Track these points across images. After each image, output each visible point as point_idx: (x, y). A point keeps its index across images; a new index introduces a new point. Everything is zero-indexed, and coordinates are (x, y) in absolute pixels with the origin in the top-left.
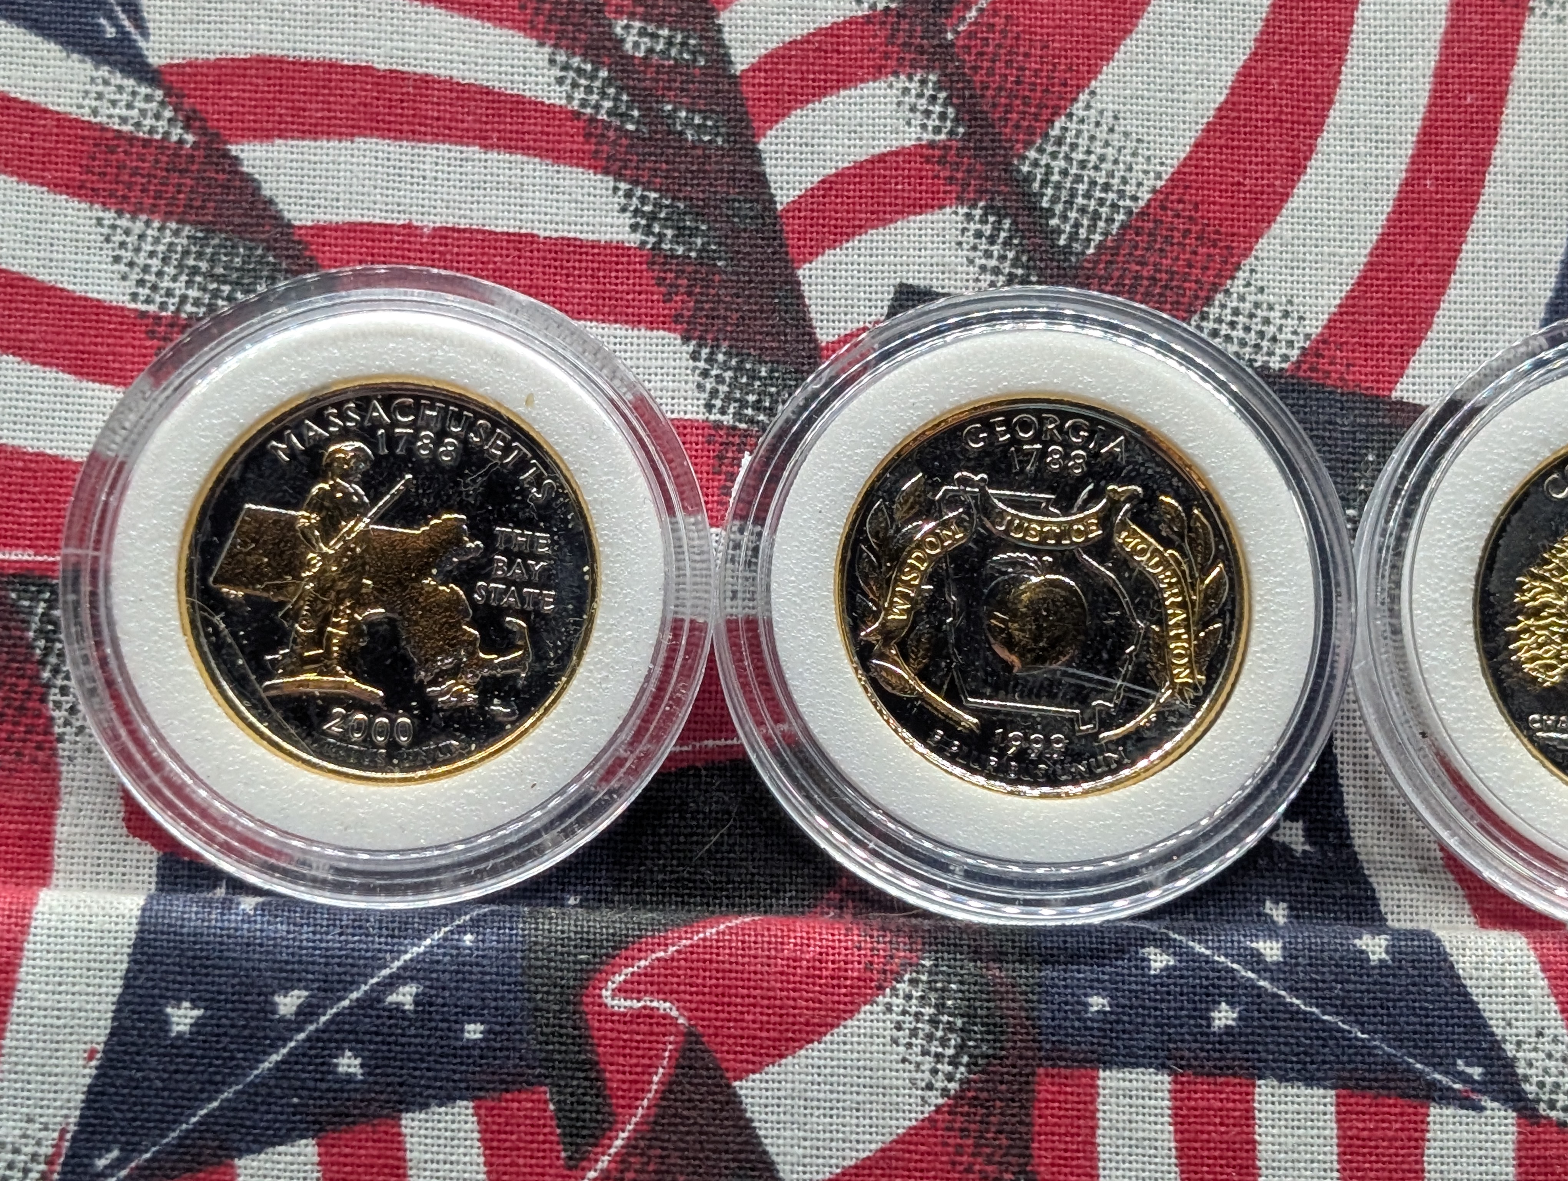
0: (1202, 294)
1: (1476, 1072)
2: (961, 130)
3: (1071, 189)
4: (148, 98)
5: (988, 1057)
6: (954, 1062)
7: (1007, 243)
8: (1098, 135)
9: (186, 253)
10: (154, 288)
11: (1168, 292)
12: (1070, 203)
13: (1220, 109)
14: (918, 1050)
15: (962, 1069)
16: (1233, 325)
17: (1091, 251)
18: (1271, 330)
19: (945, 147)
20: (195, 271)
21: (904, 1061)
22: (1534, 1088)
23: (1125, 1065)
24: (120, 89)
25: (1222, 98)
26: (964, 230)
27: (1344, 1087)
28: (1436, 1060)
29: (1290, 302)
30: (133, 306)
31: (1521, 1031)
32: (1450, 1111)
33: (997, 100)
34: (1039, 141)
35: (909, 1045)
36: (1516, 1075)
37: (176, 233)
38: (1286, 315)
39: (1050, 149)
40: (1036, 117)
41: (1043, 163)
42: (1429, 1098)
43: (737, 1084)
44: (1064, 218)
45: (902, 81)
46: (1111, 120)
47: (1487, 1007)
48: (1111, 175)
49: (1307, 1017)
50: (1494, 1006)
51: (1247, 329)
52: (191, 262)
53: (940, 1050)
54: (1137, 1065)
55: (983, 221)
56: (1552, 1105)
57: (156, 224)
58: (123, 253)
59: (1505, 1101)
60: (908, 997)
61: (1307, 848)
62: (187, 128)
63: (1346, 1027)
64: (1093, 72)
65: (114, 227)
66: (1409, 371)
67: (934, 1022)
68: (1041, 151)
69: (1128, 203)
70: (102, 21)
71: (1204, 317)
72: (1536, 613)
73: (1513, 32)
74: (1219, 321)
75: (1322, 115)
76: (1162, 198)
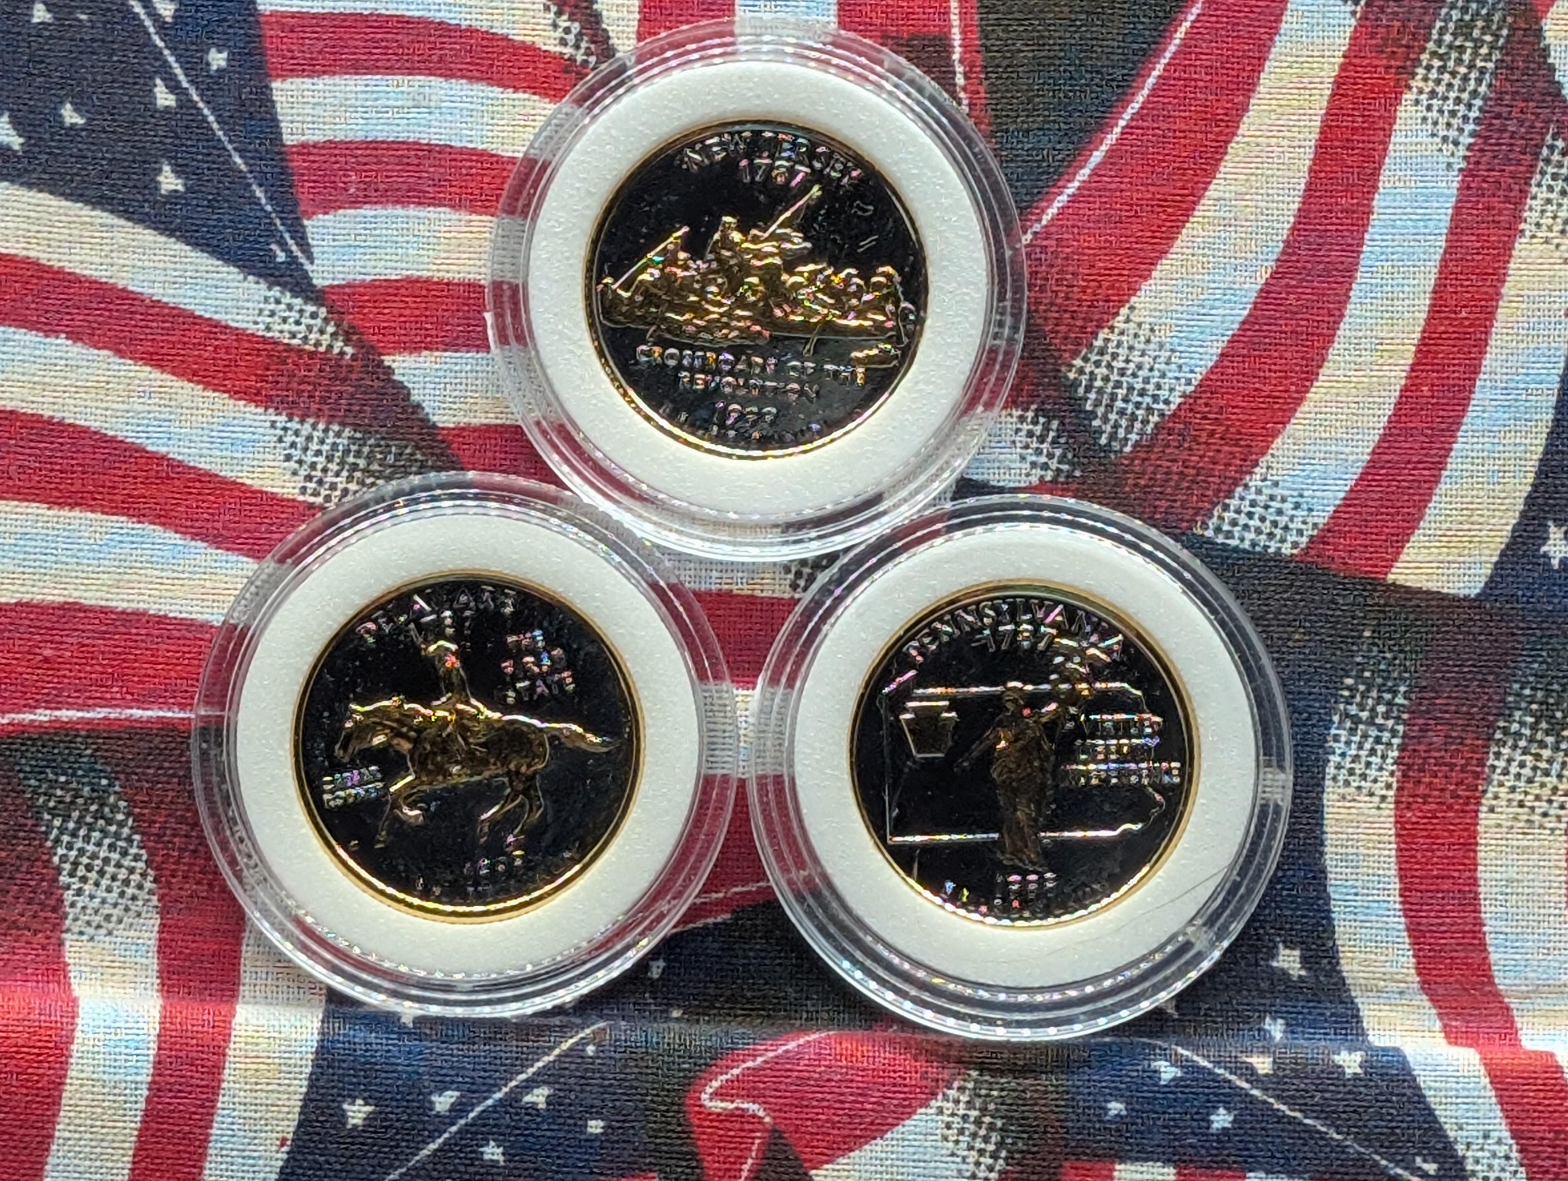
0: (1224, 487)
3: (1112, 394)
4: (314, 316)
5: (1022, 1152)
6: (995, 1156)
7: (1054, 442)
8: (1137, 345)
9: (347, 452)
10: (320, 482)
11: (1195, 486)
12: (1110, 407)
13: (1243, 323)
14: (964, 1145)
15: (1001, 1162)
16: (1250, 515)
18: (1283, 520)
20: (354, 467)
21: (953, 1155)
23: (1137, 1159)
24: (290, 307)
25: (1246, 312)
26: (1018, 431)
28: (1399, 1157)
30: (301, 498)
33: (1049, 315)
34: (1084, 351)
35: (957, 1142)
36: (1464, 1170)
37: (338, 435)
38: (1297, 506)
39: (1094, 358)
40: (1082, 329)
41: (1087, 370)
43: (813, 1172)
44: (1106, 420)
46: (1148, 333)
48: (1146, 381)
49: (1291, 1120)
51: (1263, 519)
52: (351, 459)
53: (983, 1146)
54: (1146, 1160)
55: (1035, 422)
57: (321, 426)
58: (292, 451)
60: (957, 1102)
62: (347, 341)
63: (1324, 1129)
64: (1134, 290)
65: (285, 429)
67: (978, 1122)
68: (1086, 360)
69: (1161, 406)
70: (273, 247)
71: (1226, 508)
73: (1505, 251)
74: (1238, 511)
75: (1333, 327)
76: (1191, 402)
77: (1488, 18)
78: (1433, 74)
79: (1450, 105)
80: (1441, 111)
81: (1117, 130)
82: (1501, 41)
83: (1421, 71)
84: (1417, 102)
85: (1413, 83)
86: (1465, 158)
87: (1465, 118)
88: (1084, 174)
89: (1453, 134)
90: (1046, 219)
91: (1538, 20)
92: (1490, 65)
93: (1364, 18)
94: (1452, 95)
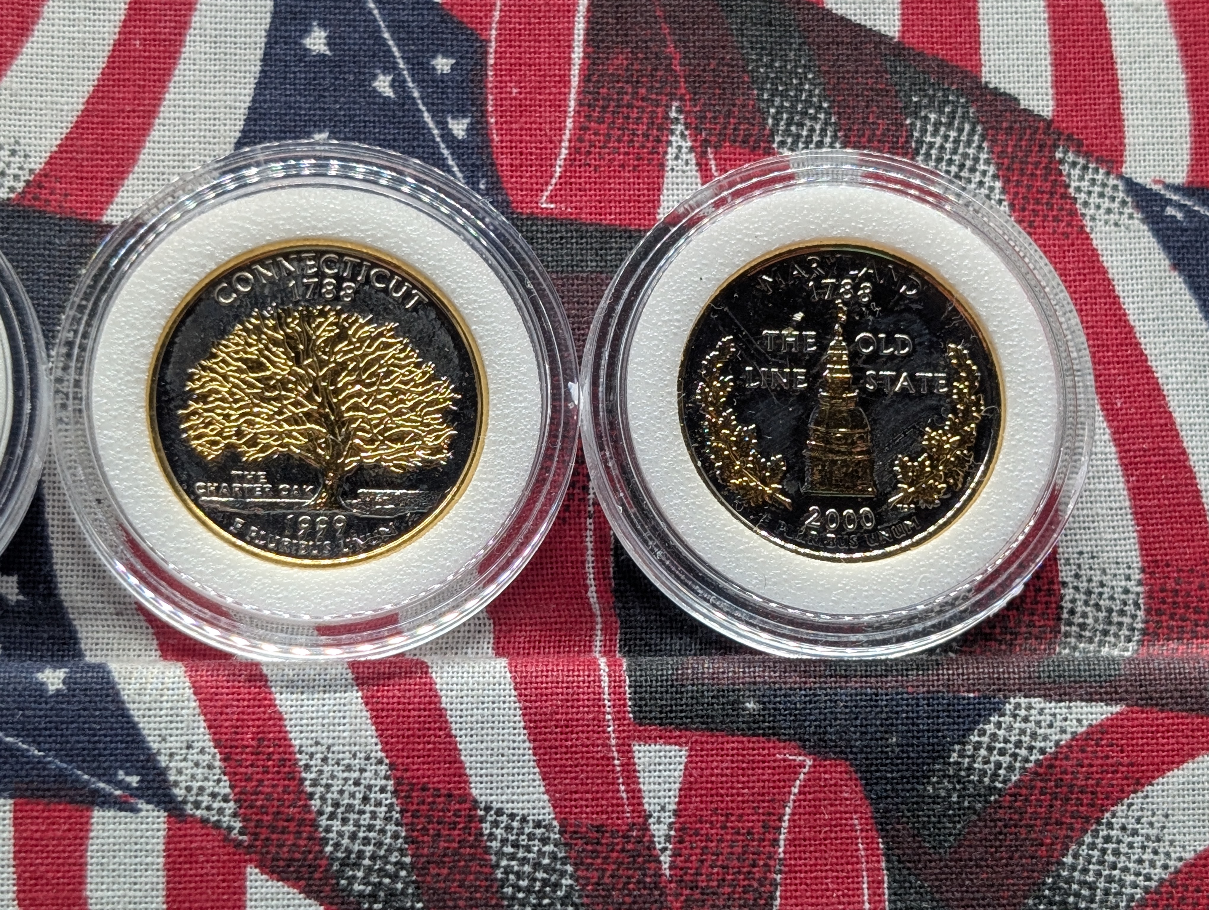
1: (134, 780)
22: (183, 792)
27: (21, 797)
29: (17, 143)
31: (174, 745)
32: (112, 813)
42: (93, 803)
47: (147, 726)
50: (152, 725)
56: (197, 805)
59: (158, 804)
61: (21, 597)
66: (117, 200)
72: (203, 398)
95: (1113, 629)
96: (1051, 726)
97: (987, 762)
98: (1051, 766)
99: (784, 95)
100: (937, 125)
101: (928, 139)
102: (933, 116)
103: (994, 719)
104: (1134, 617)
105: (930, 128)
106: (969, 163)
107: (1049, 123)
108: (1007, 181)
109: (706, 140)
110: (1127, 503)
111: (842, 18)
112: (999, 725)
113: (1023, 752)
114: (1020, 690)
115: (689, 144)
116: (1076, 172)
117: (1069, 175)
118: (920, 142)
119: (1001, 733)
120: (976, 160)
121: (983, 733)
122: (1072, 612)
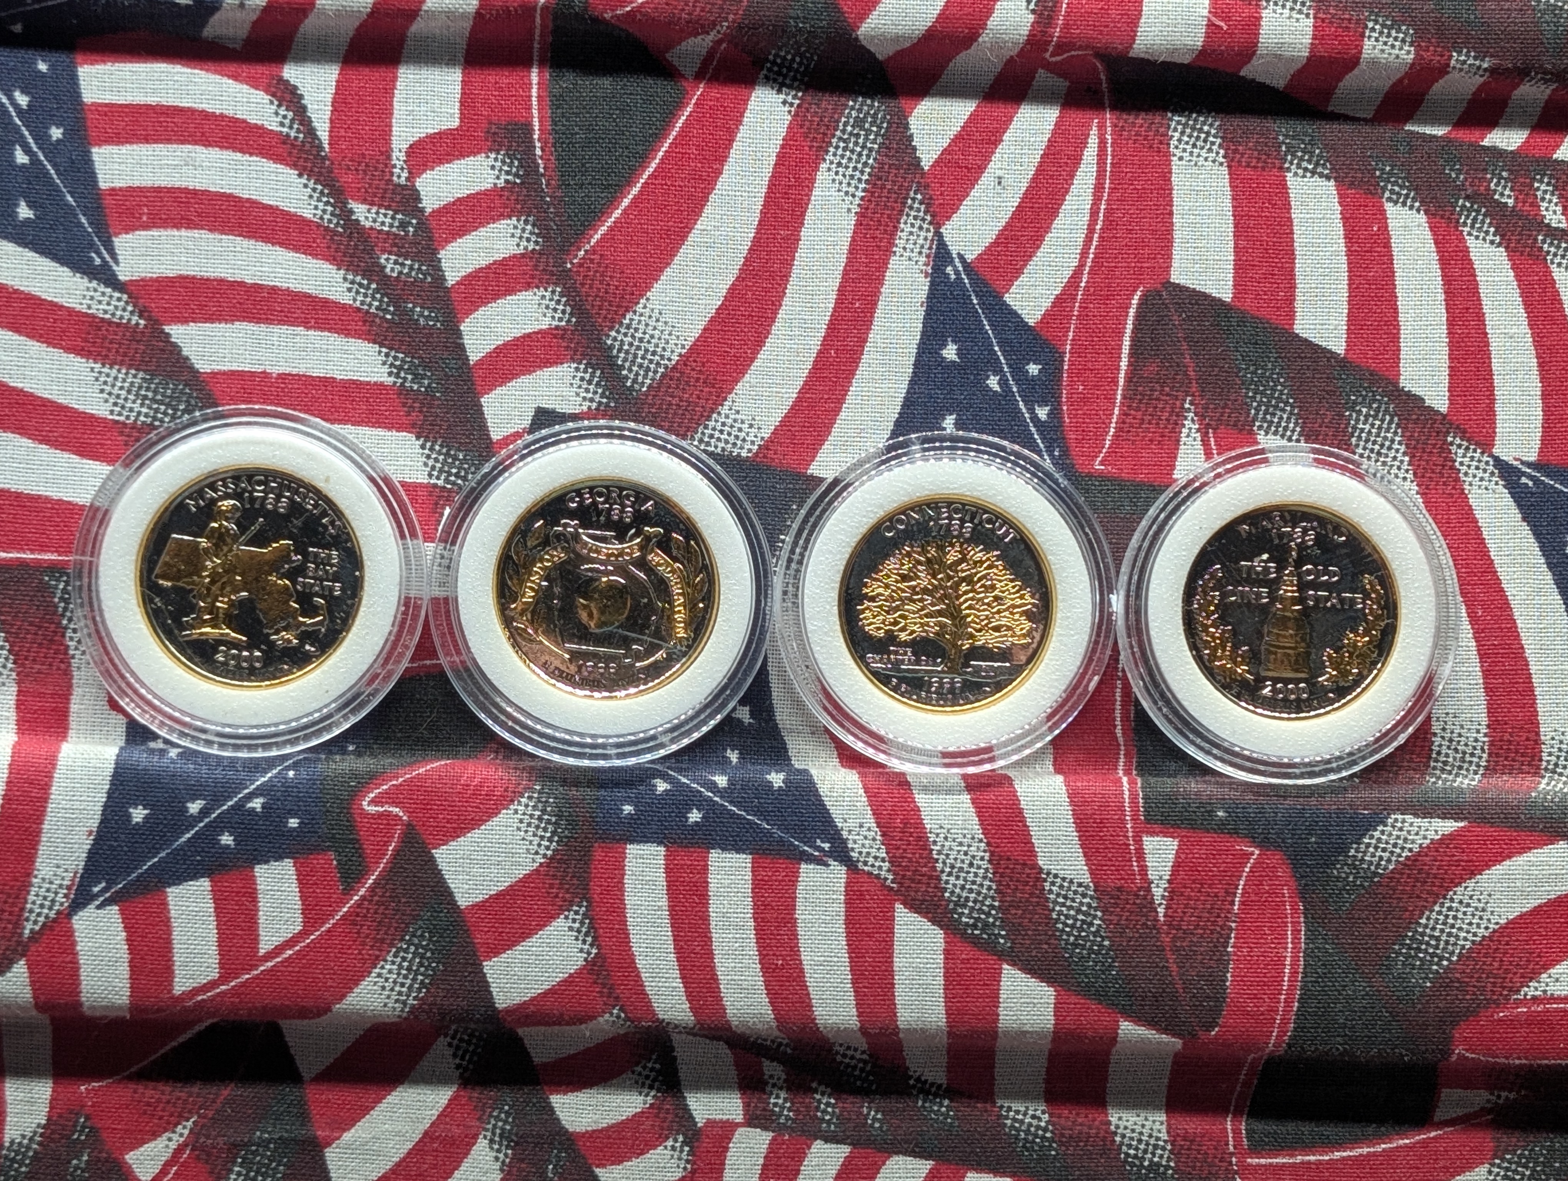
0: (705, 414)
1: (826, 846)
2: (574, 320)
3: (634, 354)
4: (119, 300)
5: (568, 837)
7: (598, 384)
8: (650, 323)
9: (140, 388)
10: (123, 407)
12: (633, 362)
13: (718, 309)
16: (721, 432)
17: (644, 389)
18: (742, 435)
19: (565, 330)
20: (145, 397)
22: (857, 855)
23: (641, 842)
24: (103, 294)
25: (720, 303)
26: (574, 377)
27: (756, 854)
28: (806, 840)
29: (754, 419)
30: (111, 417)
31: (851, 824)
32: (812, 866)
33: (594, 303)
34: (617, 326)
35: (526, 831)
36: (847, 847)
37: (135, 376)
38: (751, 426)
39: (623, 330)
40: (616, 313)
41: (619, 339)
42: (801, 860)
43: (434, 851)
44: (630, 370)
45: (541, 292)
46: (657, 315)
48: (657, 346)
49: (739, 817)
51: (729, 434)
52: (143, 392)
53: (543, 834)
54: (647, 842)
55: (585, 372)
56: (866, 864)
57: (124, 371)
58: (105, 387)
59: (841, 861)
60: (527, 806)
61: (751, 721)
62: (141, 317)
63: (759, 822)
64: (649, 288)
65: (100, 373)
66: (818, 459)
67: (540, 819)
68: (618, 332)
69: (666, 362)
70: (93, 255)
71: (706, 427)
72: (873, 599)
73: (883, 265)
74: (714, 429)
75: (775, 313)
76: (685, 360)
77: (875, 116)
78: (840, 152)
79: (850, 171)
80: (844, 175)
81: (639, 185)
82: (883, 131)
83: (832, 149)
84: (829, 169)
85: (827, 158)
86: (859, 205)
87: (860, 180)
88: (617, 213)
89: (851, 190)
90: (593, 241)
91: (906, 118)
92: (876, 146)
93: (797, 115)
94: (851, 165)
95: (1466, 765)
96: (1417, 834)
97: (1373, 856)
98: (1416, 860)
99: (1263, 393)
100: (1367, 416)
101: (1361, 426)
102: (1364, 410)
103: (1380, 828)
104: (1480, 758)
105: (1362, 418)
106: (1387, 443)
107: (1444, 416)
108: (1412, 457)
109: (1208, 424)
110: (1481, 681)
111: (1306, 340)
112: (1383, 832)
113: (1398, 850)
114: (1398, 810)
115: (1197, 426)
116: (1461, 452)
117: (1456, 453)
118: (1355, 428)
119: (1384, 837)
120: (1393, 441)
121: (1372, 837)
122: (1439, 753)
